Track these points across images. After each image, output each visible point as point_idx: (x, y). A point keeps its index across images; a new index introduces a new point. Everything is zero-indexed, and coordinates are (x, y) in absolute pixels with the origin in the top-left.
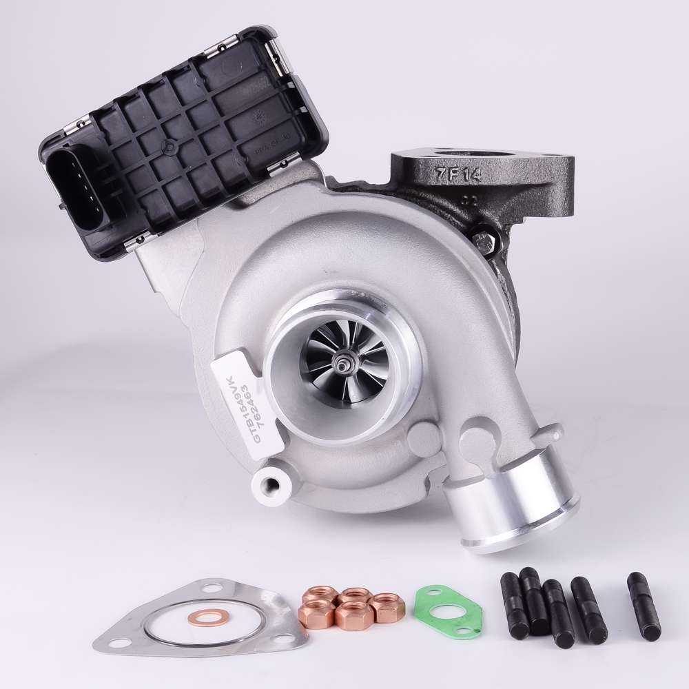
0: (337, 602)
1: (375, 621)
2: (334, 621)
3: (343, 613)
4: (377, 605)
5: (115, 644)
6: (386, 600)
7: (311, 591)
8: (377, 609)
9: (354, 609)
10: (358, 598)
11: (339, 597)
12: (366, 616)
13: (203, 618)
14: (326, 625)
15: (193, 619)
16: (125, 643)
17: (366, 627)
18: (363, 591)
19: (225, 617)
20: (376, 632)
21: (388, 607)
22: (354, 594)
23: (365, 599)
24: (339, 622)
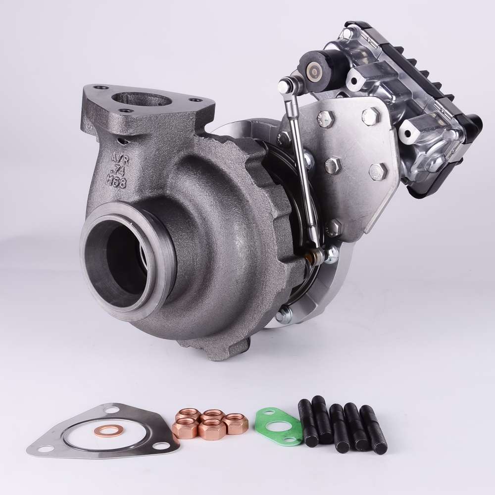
0: (200, 420)
1: (227, 433)
2: (198, 434)
3: (204, 428)
4: (228, 422)
5: (43, 450)
6: (235, 419)
7: (181, 412)
8: (228, 425)
9: (212, 425)
10: (215, 417)
11: (201, 417)
12: (220, 429)
13: (105, 431)
14: (192, 436)
15: (98, 431)
16: (49, 449)
17: (221, 437)
18: (219, 412)
19: (121, 430)
20: (228, 440)
21: (236, 423)
22: (212, 415)
23: (220, 417)
24: (201, 434)
